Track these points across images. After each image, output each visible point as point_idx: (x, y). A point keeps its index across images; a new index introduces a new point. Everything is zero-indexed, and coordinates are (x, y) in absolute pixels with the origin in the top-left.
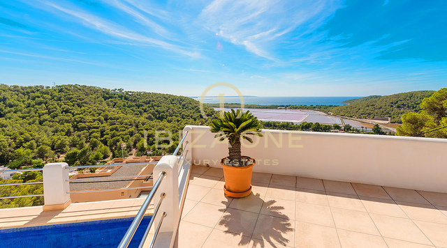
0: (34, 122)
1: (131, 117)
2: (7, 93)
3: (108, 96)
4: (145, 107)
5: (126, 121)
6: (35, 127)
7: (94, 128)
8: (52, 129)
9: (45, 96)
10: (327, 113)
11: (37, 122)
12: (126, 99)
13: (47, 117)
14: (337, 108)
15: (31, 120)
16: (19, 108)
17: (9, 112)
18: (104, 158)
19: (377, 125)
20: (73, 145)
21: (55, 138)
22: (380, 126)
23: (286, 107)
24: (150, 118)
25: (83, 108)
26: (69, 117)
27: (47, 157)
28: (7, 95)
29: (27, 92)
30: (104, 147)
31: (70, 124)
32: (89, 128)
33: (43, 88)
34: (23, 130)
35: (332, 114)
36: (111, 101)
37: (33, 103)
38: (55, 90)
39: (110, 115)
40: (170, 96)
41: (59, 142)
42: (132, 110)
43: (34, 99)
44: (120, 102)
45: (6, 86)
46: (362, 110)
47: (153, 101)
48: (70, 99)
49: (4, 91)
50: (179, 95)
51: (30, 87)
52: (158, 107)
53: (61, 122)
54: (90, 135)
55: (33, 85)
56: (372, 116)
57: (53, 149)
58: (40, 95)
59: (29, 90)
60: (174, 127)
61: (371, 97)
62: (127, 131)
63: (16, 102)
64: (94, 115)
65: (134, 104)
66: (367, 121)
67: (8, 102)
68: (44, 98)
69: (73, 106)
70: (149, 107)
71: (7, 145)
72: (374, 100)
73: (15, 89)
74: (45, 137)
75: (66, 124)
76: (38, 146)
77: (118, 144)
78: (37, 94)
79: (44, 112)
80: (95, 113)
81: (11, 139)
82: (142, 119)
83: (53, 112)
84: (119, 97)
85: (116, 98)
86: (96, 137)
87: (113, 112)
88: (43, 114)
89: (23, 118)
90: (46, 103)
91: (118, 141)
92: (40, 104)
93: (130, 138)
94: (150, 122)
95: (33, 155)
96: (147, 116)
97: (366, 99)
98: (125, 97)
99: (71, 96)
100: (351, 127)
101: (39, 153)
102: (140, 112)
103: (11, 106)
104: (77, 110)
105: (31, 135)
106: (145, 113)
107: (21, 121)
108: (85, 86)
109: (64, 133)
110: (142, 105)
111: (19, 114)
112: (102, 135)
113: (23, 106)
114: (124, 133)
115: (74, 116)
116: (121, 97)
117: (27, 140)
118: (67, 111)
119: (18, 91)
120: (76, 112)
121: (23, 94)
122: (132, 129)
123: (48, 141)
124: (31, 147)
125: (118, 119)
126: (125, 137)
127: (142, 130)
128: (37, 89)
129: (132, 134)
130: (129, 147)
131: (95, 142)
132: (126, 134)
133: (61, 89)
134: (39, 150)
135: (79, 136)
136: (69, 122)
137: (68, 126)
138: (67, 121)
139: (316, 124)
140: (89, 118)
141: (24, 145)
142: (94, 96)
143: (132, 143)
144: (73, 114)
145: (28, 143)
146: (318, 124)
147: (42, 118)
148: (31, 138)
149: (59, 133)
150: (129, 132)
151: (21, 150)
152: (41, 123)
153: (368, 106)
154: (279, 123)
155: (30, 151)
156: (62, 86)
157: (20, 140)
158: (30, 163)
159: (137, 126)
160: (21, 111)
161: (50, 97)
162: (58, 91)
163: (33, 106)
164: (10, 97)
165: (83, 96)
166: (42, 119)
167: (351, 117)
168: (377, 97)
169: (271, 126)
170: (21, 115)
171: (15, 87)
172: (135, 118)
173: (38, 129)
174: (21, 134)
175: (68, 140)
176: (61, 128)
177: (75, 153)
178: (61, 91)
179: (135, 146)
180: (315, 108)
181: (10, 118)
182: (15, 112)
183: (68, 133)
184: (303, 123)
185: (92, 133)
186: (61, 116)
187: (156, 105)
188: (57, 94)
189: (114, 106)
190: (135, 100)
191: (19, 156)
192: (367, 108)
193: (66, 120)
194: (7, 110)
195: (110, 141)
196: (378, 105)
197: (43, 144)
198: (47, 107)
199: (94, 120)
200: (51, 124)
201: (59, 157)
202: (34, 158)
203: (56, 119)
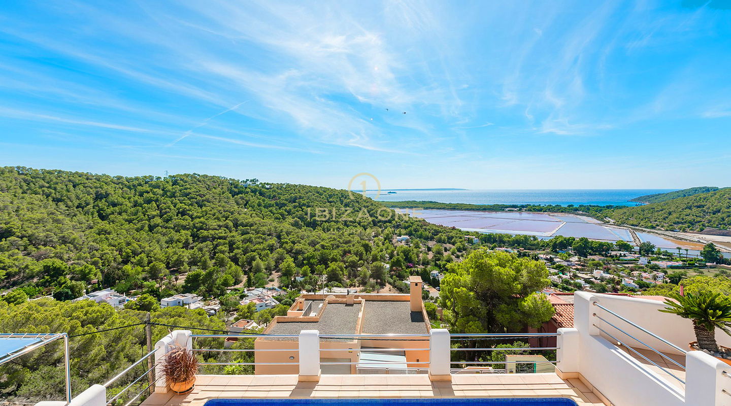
0: (142, 228)
1: (270, 223)
2: (109, 187)
3: (236, 190)
4: (290, 207)
5: (264, 228)
6: (144, 234)
7: (220, 238)
8: (166, 238)
9: (155, 190)
10: (602, 220)
11: (146, 228)
12: (261, 194)
13: (158, 220)
14: (621, 211)
15: (139, 225)
16: (124, 207)
17: (113, 213)
18: (236, 283)
19: (711, 246)
20: (193, 262)
21: (170, 250)
22: (718, 247)
23: (521, 208)
24: (296, 225)
25: (204, 209)
26: (187, 221)
27: (162, 279)
28: (110, 189)
29: (132, 185)
30: (234, 267)
31: (189, 232)
32: (214, 238)
33: (152, 180)
34: (129, 239)
35: (612, 221)
36: (242, 198)
37: (140, 200)
38: (167, 182)
39: (241, 219)
40: (325, 190)
41: (175, 257)
42: (271, 211)
43: (141, 195)
44: (254, 200)
45: (108, 176)
46: (675, 215)
47: (300, 197)
48: (186, 195)
49: (106, 184)
50: (338, 188)
51: (137, 179)
52: (308, 206)
53: (177, 228)
54: (215, 248)
55: (140, 175)
56: (698, 227)
57: (168, 267)
58: (148, 189)
59: (136, 183)
60: (335, 239)
61: (695, 190)
62: (265, 244)
63: (121, 200)
64: (218, 219)
65: (273, 202)
66: (689, 236)
67: (111, 198)
68: (154, 193)
69: (192, 205)
70: (295, 207)
71: (111, 259)
72: (703, 195)
73: (119, 181)
74: (157, 250)
75: (183, 232)
76: (150, 262)
77: (254, 263)
78: (146, 188)
79: (154, 213)
80: (220, 216)
81: (117, 251)
82: (286, 226)
83: (166, 213)
84: (252, 191)
85: (247, 193)
86: (223, 252)
87: (245, 215)
88: (154, 217)
89: (130, 221)
90: (157, 201)
91: (253, 259)
92: (149, 201)
93: (271, 256)
94: (297, 230)
95: (144, 275)
96: (292, 221)
97: (685, 194)
98: (261, 191)
99: (188, 190)
100: (653, 247)
101: (150, 273)
102: (282, 215)
103: (114, 205)
104: (196, 211)
105: (140, 246)
106: (289, 217)
107: (127, 226)
108: (207, 176)
109: (181, 245)
110: (284, 205)
111: (125, 216)
112: (231, 250)
113: (129, 205)
114: (261, 246)
115: (193, 219)
116: (254, 191)
117: (135, 253)
118: (183, 213)
119: (122, 184)
120: (195, 214)
121: (129, 188)
122: (273, 241)
123: (162, 256)
124: (140, 263)
125: (252, 225)
126: (263, 253)
127: (287, 243)
128: (147, 181)
129: (272, 249)
130: (269, 269)
131: (223, 259)
132: (264, 249)
133: (176, 181)
134: (151, 268)
135: (201, 250)
136: (188, 229)
137: (185, 234)
138: (184, 228)
139: (582, 239)
140: (213, 223)
141: (133, 260)
142: (218, 190)
143: (273, 264)
144: (191, 217)
145: (138, 258)
146: (585, 241)
147: (153, 222)
148: (140, 250)
149: (174, 245)
150: (269, 246)
151: (128, 267)
152: (151, 228)
153: (690, 208)
154: (509, 236)
155: (140, 269)
156: (177, 175)
157: (127, 253)
158: (141, 287)
159: (279, 237)
160: (126, 211)
161: (161, 192)
162: (171, 183)
163: (141, 205)
164: (113, 192)
165: (203, 191)
166: (152, 224)
167: (653, 228)
168: (708, 190)
169: (495, 241)
170: (126, 218)
171: (119, 178)
172: (275, 224)
173: (148, 238)
174: (128, 244)
175: (186, 255)
176: (176, 236)
177: (198, 275)
178: (175, 183)
179: (276, 266)
180: (576, 210)
181: (113, 222)
182: (120, 214)
183: (186, 245)
184: (557, 238)
185: (217, 245)
186: (177, 220)
187: (304, 205)
188: (170, 188)
189: (245, 205)
190: (274, 196)
191: (126, 276)
192: (688, 211)
193: (182, 226)
194: (109, 211)
195: (243, 258)
196: (711, 205)
197: (156, 259)
198: (158, 206)
199: (220, 226)
200: (165, 230)
201: (177, 279)
202: (145, 279)
203: (170, 224)
